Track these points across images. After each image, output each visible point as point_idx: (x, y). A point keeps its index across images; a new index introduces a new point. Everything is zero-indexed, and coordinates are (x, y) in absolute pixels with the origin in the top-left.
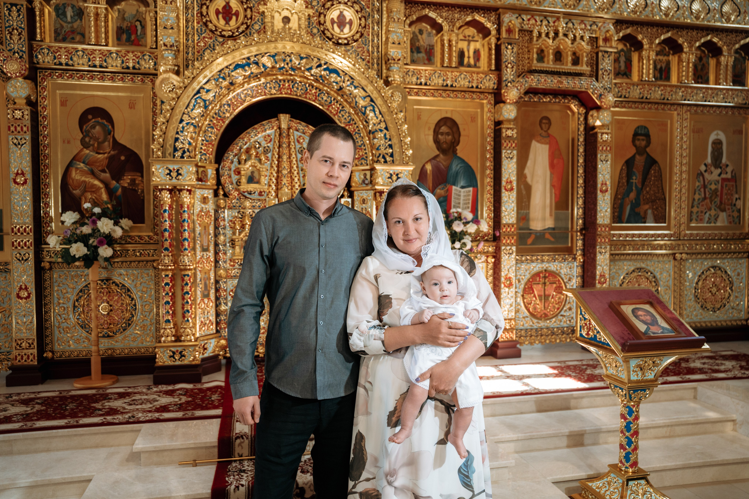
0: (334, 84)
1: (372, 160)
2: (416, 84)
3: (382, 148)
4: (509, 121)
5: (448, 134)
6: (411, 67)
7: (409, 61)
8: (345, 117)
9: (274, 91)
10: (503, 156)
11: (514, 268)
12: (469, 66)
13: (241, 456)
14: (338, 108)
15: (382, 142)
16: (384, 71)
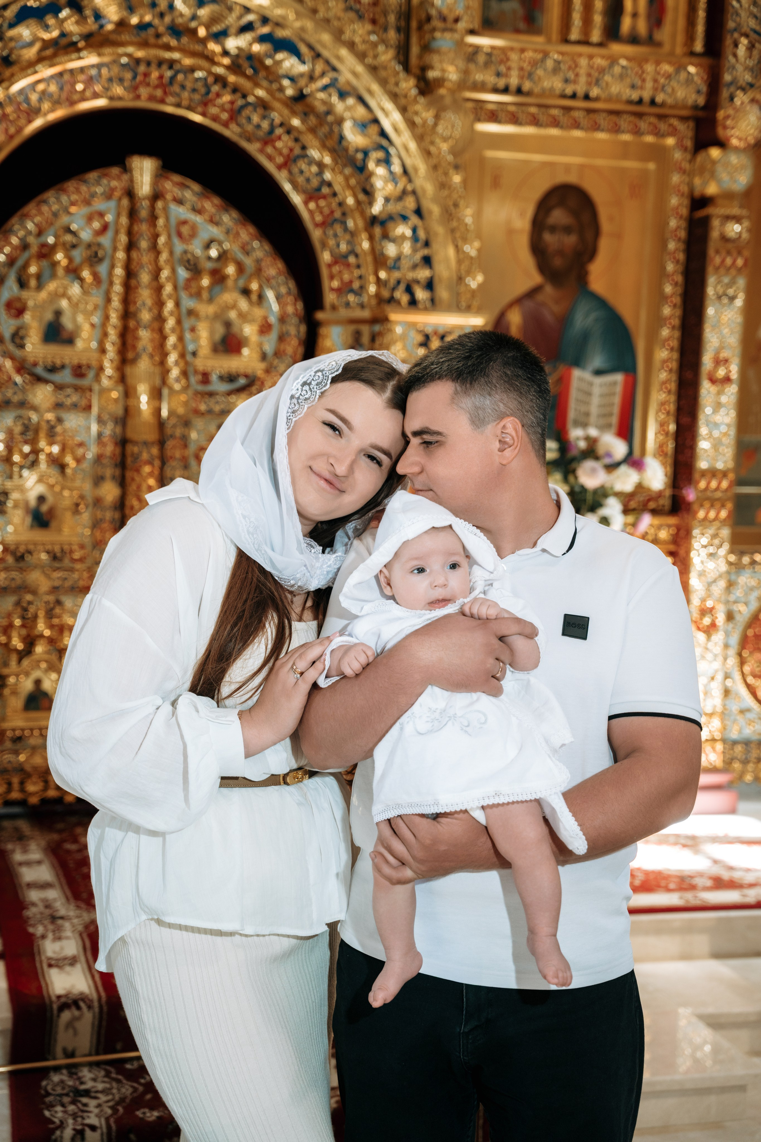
0: (286, 82)
1: (378, 295)
2: (496, 90)
3: (405, 264)
4: (729, 196)
5: (567, 230)
6: (484, 41)
7: (476, 25)
8: (307, 174)
9: (118, 90)
10: (710, 291)
11: (722, 584)
12: (634, 40)
13: (72, 1055)
14: (291, 150)
15: (407, 248)
16: (415, 50)
